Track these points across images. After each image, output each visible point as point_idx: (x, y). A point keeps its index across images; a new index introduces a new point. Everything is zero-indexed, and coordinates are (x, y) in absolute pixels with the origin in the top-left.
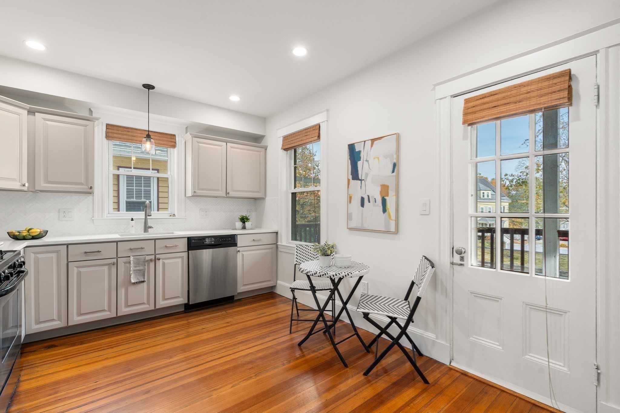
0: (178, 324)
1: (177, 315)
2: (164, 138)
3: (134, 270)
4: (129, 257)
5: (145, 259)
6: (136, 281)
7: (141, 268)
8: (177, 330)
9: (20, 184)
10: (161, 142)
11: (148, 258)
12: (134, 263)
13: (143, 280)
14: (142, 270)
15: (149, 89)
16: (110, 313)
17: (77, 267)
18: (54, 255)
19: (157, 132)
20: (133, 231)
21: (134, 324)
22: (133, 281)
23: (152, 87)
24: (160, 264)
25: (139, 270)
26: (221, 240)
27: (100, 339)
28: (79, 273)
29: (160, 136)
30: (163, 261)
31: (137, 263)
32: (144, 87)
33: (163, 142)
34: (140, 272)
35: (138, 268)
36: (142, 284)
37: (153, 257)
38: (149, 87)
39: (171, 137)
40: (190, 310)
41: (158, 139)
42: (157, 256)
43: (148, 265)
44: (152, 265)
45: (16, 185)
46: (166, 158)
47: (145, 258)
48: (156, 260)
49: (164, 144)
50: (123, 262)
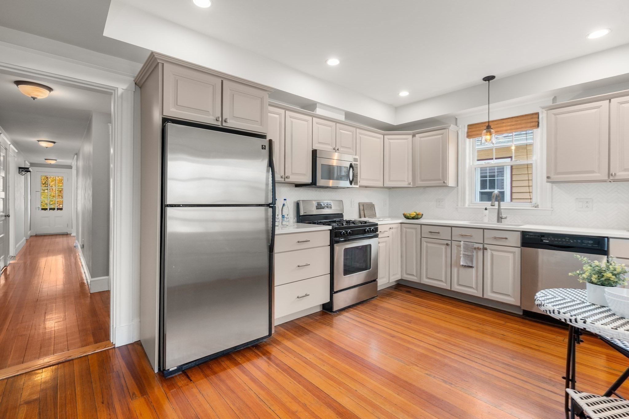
0: (492, 320)
1: (509, 315)
2: (523, 121)
3: (464, 254)
4: (461, 241)
5: (473, 246)
6: (465, 264)
7: (469, 254)
8: (480, 322)
9: (407, 183)
10: (518, 126)
11: (476, 246)
12: (464, 248)
13: (471, 265)
14: (470, 256)
15: (489, 81)
16: (446, 285)
17: (426, 242)
18: (414, 231)
19: (514, 117)
20: (486, 220)
21: (465, 303)
22: (462, 263)
23: (493, 77)
24: (488, 254)
25: (467, 255)
26: (573, 241)
27: (431, 300)
28: (427, 246)
29: (518, 119)
30: (492, 253)
31: (466, 248)
32: (485, 81)
33: (521, 126)
34: (469, 257)
35: (466, 253)
36: (470, 269)
37: (481, 246)
38: (488, 79)
39: (532, 117)
40: (528, 318)
41: (515, 124)
42: (486, 246)
43: (477, 253)
44: (480, 253)
45: (405, 184)
46: (532, 141)
47: (474, 244)
48: (484, 249)
49: (522, 128)
50: (456, 245)
